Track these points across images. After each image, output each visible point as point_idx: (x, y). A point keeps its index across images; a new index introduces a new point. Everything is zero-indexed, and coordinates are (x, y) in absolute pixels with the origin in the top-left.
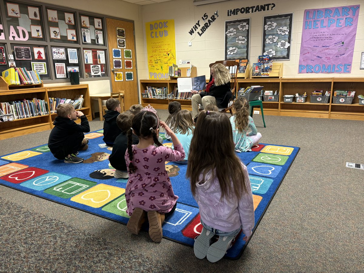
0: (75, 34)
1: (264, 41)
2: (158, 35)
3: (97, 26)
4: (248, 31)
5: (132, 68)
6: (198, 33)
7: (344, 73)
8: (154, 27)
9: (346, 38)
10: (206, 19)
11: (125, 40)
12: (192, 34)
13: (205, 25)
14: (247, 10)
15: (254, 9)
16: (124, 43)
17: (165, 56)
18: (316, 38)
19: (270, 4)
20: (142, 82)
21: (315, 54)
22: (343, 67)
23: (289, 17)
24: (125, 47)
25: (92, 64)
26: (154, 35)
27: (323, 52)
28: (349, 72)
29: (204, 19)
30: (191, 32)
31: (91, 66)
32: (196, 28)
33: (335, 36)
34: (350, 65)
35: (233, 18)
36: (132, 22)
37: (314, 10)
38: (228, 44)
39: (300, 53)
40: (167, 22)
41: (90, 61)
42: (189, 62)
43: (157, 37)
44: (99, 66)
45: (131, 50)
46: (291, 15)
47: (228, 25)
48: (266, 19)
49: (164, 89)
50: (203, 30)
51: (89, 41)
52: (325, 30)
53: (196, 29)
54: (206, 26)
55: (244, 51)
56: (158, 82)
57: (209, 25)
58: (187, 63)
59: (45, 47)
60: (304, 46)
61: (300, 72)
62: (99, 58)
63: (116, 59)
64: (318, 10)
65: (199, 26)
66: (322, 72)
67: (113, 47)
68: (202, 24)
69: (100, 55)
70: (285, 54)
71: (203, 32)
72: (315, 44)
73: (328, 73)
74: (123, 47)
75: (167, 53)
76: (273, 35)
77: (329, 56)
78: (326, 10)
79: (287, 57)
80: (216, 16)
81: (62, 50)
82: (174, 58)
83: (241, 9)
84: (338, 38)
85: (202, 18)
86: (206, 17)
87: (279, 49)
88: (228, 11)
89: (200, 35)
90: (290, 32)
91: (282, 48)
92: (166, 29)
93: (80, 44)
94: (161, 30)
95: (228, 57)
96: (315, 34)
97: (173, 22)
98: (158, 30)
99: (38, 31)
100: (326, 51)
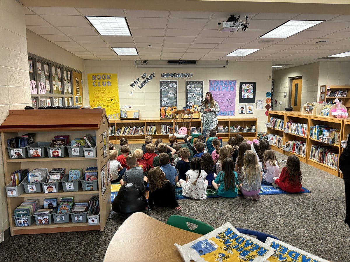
0: (61, 86)
1: (187, 95)
2: (101, 84)
3: (68, 78)
4: (176, 88)
6: (138, 86)
7: (231, 115)
9: (231, 97)
11: (79, 88)
12: (133, 87)
14: (175, 75)
15: (180, 75)
17: (109, 101)
18: (217, 96)
19: (189, 74)
22: (231, 113)
23: (201, 83)
26: (96, 84)
27: (220, 104)
28: (234, 115)
30: (132, 85)
33: (226, 95)
34: (234, 112)
35: (165, 79)
36: (81, 73)
37: (215, 81)
38: (162, 95)
40: (110, 75)
42: (131, 107)
43: (99, 86)
45: (81, 97)
47: (162, 83)
48: (188, 83)
49: (112, 128)
50: (143, 84)
51: (66, 91)
52: (221, 92)
53: (136, 83)
54: (145, 82)
55: (174, 101)
57: (147, 81)
58: (129, 107)
59: (51, 98)
64: (217, 81)
65: (139, 81)
66: (221, 115)
67: (75, 95)
68: (142, 80)
69: (70, 101)
71: (143, 86)
73: (224, 116)
74: (79, 94)
75: (110, 99)
76: (193, 92)
77: (223, 106)
78: (221, 81)
81: (57, 100)
82: (118, 103)
83: (171, 74)
84: (227, 97)
85: (142, 76)
86: (145, 76)
87: (196, 101)
88: (162, 74)
89: (140, 88)
91: (198, 100)
92: (109, 80)
93: (64, 94)
94: (104, 81)
95: (163, 104)
96: (216, 94)
97: (115, 76)
98: (102, 81)
99: (48, 84)
100: (222, 103)
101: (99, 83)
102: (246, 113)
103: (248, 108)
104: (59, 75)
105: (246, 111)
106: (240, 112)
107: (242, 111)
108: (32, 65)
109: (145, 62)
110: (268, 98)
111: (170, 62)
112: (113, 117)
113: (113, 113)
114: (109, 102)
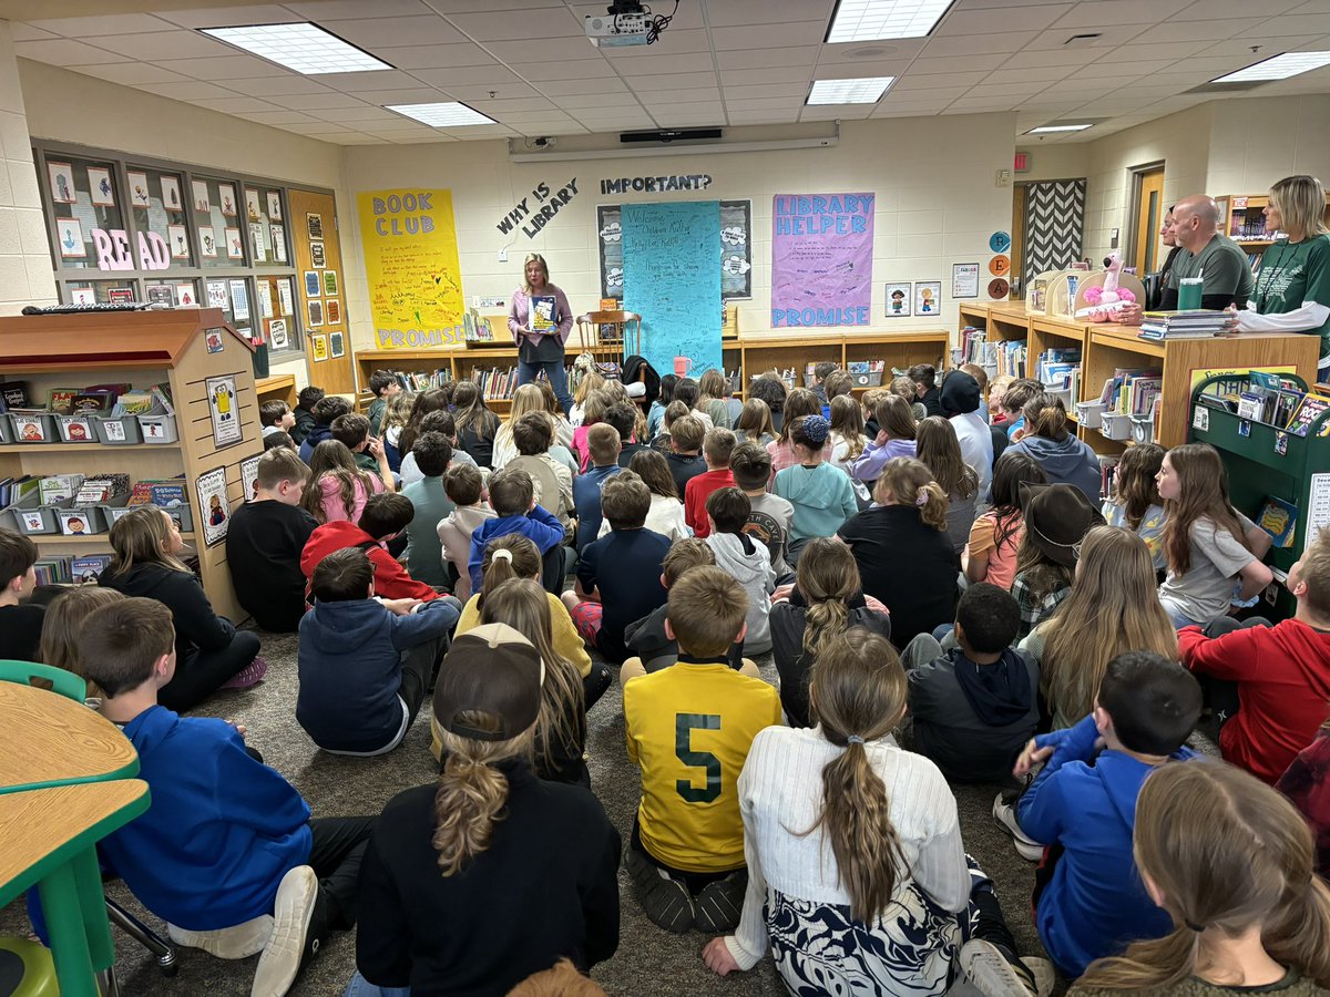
0: (238, 240)
2: (402, 227)
3: (272, 215)
5: (339, 322)
6: (525, 229)
7: (858, 324)
8: (386, 206)
9: (856, 256)
10: (544, 196)
11: (322, 244)
12: (506, 232)
13: (542, 210)
14: (648, 184)
15: (666, 183)
16: (321, 256)
17: (428, 285)
18: (800, 255)
19: (700, 177)
20: (364, 358)
21: (801, 286)
22: (854, 314)
23: (744, 207)
24: (324, 266)
25: (271, 319)
26: (387, 227)
27: (816, 283)
28: (867, 323)
29: (538, 197)
30: (505, 227)
31: (271, 323)
32: (516, 216)
33: (837, 251)
34: (868, 309)
35: (614, 198)
36: (331, 193)
37: (793, 197)
38: (607, 259)
39: (773, 285)
40: (430, 195)
41: (269, 313)
42: (502, 303)
43: (395, 232)
44: (284, 321)
45: (334, 273)
46: (747, 203)
47: (604, 214)
49: (440, 374)
50: (539, 222)
51: (262, 257)
52: (816, 238)
53: (518, 218)
54: (546, 214)
56: (418, 356)
58: (498, 304)
59: (196, 281)
60: (779, 269)
61: (775, 325)
62: (282, 301)
63: (312, 299)
64: (800, 198)
65: (527, 212)
66: (818, 325)
67: (305, 269)
68: (535, 208)
69: (283, 290)
70: (742, 286)
71: (539, 229)
72: (800, 267)
73: (830, 325)
74: (321, 264)
75: (433, 277)
77: (827, 291)
78: (815, 197)
79: (747, 292)
80: (570, 192)
81: (222, 286)
82: (458, 291)
83: (635, 181)
84: (841, 256)
85: (535, 193)
86: (545, 192)
87: (727, 275)
88: (603, 182)
89: (531, 235)
90: (748, 239)
91: (734, 272)
92: (426, 213)
93: (251, 267)
94: (412, 215)
95: (609, 290)
96: (798, 246)
97: (446, 197)
98: (402, 215)
99: (180, 240)
100: (822, 281)
101: (395, 223)
102: (913, 314)
103: (920, 296)
104: (228, 207)
105: (913, 305)
106: (892, 311)
107: (898, 306)
108: (108, 182)
109: (541, 141)
110: (997, 254)
111: (630, 138)
112: (444, 338)
113: (445, 325)
114: (429, 288)
